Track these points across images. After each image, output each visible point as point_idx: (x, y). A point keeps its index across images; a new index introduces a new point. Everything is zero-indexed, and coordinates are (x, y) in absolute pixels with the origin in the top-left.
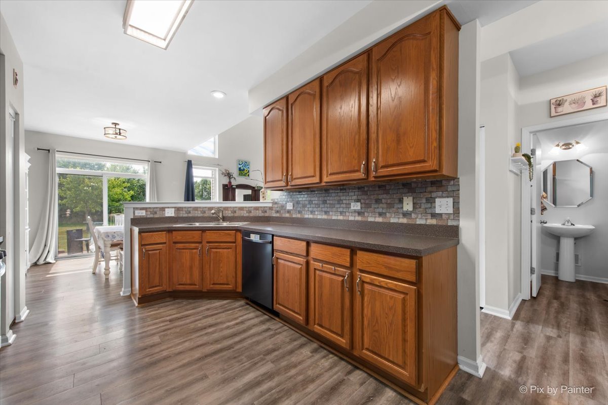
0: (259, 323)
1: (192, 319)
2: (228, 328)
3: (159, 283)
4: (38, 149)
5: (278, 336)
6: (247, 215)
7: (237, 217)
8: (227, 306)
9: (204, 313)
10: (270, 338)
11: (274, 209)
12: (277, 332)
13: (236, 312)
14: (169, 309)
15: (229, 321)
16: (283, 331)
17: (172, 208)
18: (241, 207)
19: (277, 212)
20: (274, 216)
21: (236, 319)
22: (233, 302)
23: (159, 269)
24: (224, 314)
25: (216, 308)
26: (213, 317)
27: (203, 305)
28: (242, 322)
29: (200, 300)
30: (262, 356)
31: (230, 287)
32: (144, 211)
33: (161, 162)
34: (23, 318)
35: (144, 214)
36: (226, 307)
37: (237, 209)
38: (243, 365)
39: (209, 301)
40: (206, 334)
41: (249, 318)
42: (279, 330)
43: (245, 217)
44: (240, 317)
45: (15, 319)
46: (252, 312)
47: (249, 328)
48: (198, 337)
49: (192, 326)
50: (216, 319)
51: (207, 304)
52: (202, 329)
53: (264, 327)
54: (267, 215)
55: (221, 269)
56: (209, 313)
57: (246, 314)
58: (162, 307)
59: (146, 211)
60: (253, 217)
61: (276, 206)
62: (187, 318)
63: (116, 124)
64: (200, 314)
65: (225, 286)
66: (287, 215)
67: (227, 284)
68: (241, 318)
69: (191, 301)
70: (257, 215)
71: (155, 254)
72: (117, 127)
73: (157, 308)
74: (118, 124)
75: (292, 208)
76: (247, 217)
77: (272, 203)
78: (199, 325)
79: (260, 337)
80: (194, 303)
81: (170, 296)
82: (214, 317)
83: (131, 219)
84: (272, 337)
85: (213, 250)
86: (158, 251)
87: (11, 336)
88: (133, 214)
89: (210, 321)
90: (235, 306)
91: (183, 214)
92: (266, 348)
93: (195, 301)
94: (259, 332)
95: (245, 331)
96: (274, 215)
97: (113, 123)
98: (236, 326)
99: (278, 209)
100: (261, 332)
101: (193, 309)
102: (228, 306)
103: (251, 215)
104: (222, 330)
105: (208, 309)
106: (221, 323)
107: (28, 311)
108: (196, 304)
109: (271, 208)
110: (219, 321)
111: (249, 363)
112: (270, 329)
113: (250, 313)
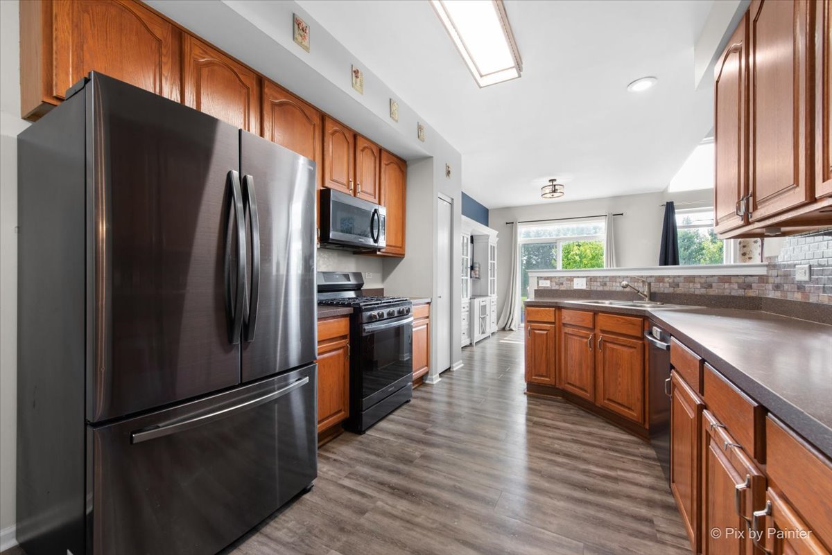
0: (643, 500)
1: (557, 434)
2: (585, 472)
3: (547, 372)
4: (507, 223)
5: (651, 544)
6: (703, 291)
7: (680, 294)
8: (622, 443)
9: (579, 435)
10: (630, 535)
11: (771, 280)
12: (658, 535)
13: (625, 460)
14: (548, 410)
15: (597, 465)
16: (673, 546)
17: (583, 277)
18: (690, 277)
19: (777, 287)
20: (770, 296)
21: (612, 468)
22: (639, 444)
23: (546, 354)
24: (602, 451)
25: (602, 438)
26: (582, 446)
27: (591, 425)
28: (615, 480)
29: (594, 417)
30: (581, 545)
31: (632, 415)
32: (548, 282)
33: (622, 214)
34: (455, 369)
35: (548, 285)
36: (619, 445)
37: (682, 279)
38: (543, 530)
39: (603, 424)
40: (551, 460)
41: (637, 481)
42: (667, 538)
43: (697, 295)
44: (622, 470)
45: (450, 368)
46: (652, 476)
47: (615, 495)
48: (539, 458)
49: (547, 442)
50: (584, 452)
51: (599, 427)
52: (552, 452)
53: (644, 511)
54: (751, 293)
55: (620, 379)
56: (585, 439)
57: (637, 473)
58: (544, 405)
59: (551, 281)
60: (715, 296)
61: (774, 273)
62: (554, 430)
63: (552, 181)
64: (573, 434)
65: (626, 410)
66: (798, 297)
67: (629, 409)
68: (620, 473)
69: (582, 413)
70: (727, 292)
71: (542, 334)
72: (554, 183)
73: (538, 403)
74: (555, 180)
75: (806, 278)
76: (701, 296)
77: (767, 266)
78: (556, 446)
79: (616, 520)
80: (582, 417)
81: (563, 397)
82: (584, 448)
83: (535, 290)
84: (636, 537)
85: (608, 344)
86: (545, 332)
87: (436, 378)
88: (536, 284)
89: (575, 449)
90: (636, 451)
91: (597, 286)
92: (603, 542)
93: (587, 415)
94: (626, 511)
95: (604, 493)
96: (772, 294)
97: (550, 181)
98: (598, 477)
99: (778, 280)
100: (627, 515)
101: (573, 424)
102: (623, 446)
103: (712, 292)
104: (575, 469)
105: (589, 434)
106: (585, 461)
107: (463, 365)
108: (583, 420)
109: (762, 279)
110: (586, 456)
111: (553, 537)
112: (651, 521)
113: (646, 475)
